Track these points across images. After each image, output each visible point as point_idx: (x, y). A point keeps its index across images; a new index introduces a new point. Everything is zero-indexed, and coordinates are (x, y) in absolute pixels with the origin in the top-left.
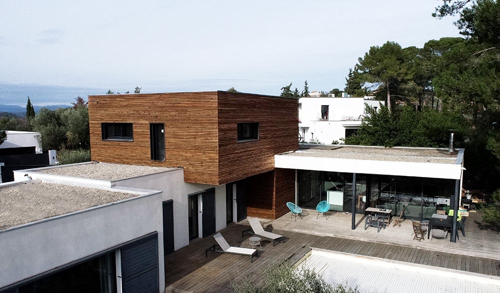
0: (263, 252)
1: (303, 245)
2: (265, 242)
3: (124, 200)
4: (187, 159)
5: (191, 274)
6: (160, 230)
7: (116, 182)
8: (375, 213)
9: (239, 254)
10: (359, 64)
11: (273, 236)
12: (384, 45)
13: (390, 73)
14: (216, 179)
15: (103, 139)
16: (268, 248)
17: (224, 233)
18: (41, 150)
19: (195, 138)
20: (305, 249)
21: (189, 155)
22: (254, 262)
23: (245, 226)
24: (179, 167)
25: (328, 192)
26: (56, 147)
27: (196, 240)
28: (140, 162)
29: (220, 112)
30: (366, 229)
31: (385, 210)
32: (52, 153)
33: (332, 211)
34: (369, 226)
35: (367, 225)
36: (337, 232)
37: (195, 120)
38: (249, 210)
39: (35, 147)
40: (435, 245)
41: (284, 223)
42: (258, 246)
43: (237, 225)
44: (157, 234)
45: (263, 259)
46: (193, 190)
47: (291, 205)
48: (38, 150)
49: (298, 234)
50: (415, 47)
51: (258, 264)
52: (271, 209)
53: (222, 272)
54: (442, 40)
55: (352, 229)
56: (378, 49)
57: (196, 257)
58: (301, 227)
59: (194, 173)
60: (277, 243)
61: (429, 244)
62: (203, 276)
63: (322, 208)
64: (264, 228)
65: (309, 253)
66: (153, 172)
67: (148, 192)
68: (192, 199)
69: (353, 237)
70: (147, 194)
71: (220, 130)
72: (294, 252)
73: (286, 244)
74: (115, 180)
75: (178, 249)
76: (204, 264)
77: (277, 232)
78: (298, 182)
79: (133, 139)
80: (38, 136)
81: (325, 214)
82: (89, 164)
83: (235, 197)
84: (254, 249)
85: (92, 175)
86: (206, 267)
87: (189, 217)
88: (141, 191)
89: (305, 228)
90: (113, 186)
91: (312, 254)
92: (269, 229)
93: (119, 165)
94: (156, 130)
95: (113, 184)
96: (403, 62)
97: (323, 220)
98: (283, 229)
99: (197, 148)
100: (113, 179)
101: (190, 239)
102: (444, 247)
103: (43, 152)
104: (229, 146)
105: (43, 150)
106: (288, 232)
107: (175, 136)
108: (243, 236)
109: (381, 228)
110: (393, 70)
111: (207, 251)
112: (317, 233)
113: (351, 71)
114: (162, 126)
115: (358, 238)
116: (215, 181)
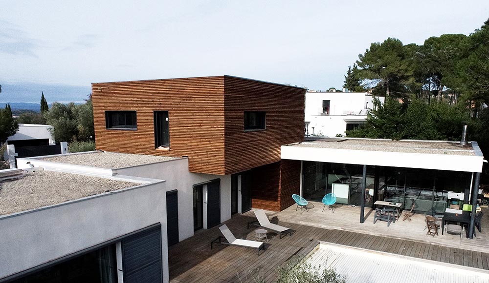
0: (269, 245)
1: (311, 238)
2: (271, 234)
3: (124, 189)
4: (192, 149)
5: (196, 266)
6: (163, 221)
7: (118, 171)
8: (384, 206)
9: (245, 247)
10: (359, 61)
11: (280, 229)
12: (385, 41)
13: (391, 69)
14: (222, 169)
15: (107, 127)
16: (274, 241)
17: (229, 224)
18: (54, 142)
19: (200, 126)
20: (313, 242)
21: (194, 143)
22: (261, 256)
23: (250, 217)
24: (183, 157)
25: (333, 185)
26: (68, 140)
27: (200, 231)
28: (144, 151)
29: (226, 98)
30: (375, 222)
31: (395, 204)
32: (63, 145)
33: (338, 204)
34: (377, 219)
35: (376, 219)
36: (345, 225)
37: (200, 107)
38: (254, 201)
39: (48, 139)
40: (451, 241)
41: (291, 215)
42: (265, 238)
43: (242, 216)
44: (161, 225)
45: (271, 252)
46: (198, 181)
47: (296, 197)
48: (52, 142)
49: (304, 226)
50: (415, 44)
51: (264, 257)
52: (276, 200)
53: (228, 265)
54: (443, 37)
55: (361, 222)
56: (379, 46)
57: (201, 248)
58: (306, 219)
59: (199, 163)
60: (283, 236)
61: (443, 240)
62: (208, 269)
63: (328, 201)
64: (269, 220)
65: (317, 247)
66: (157, 161)
67: (151, 181)
68: (196, 189)
69: (361, 231)
70: (149, 183)
71: (226, 118)
72: (301, 246)
73: (293, 236)
74: (118, 168)
75: (182, 240)
76: (210, 256)
77: (283, 224)
78: (303, 174)
79: (136, 128)
80: (51, 129)
81: (331, 207)
82: (94, 153)
83: (239, 188)
84: (260, 241)
85: (94, 163)
86: (211, 259)
87: (194, 208)
88: (143, 180)
89: (312, 221)
90: (114, 175)
91: (321, 248)
92: (274, 221)
93: (123, 155)
94: (160, 117)
95: (115, 172)
96: (403, 58)
97: (329, 213)
98: (288, 221)
99: (202, 136)
100: (114, 168)
101: (195, 230)
102: (460, 243)
103: (56, 144)
104: (235, 135)
105: (56, 142)
106: (293, 224)
107: (179, 124)
108: (248, 228)
109: (390, 222)
110: (393, 67)
111: (212, 243)
112: (323, 226)
113: (350, 69)
114: (166, 114)
115: (368, 232)
116: (221, 171)
